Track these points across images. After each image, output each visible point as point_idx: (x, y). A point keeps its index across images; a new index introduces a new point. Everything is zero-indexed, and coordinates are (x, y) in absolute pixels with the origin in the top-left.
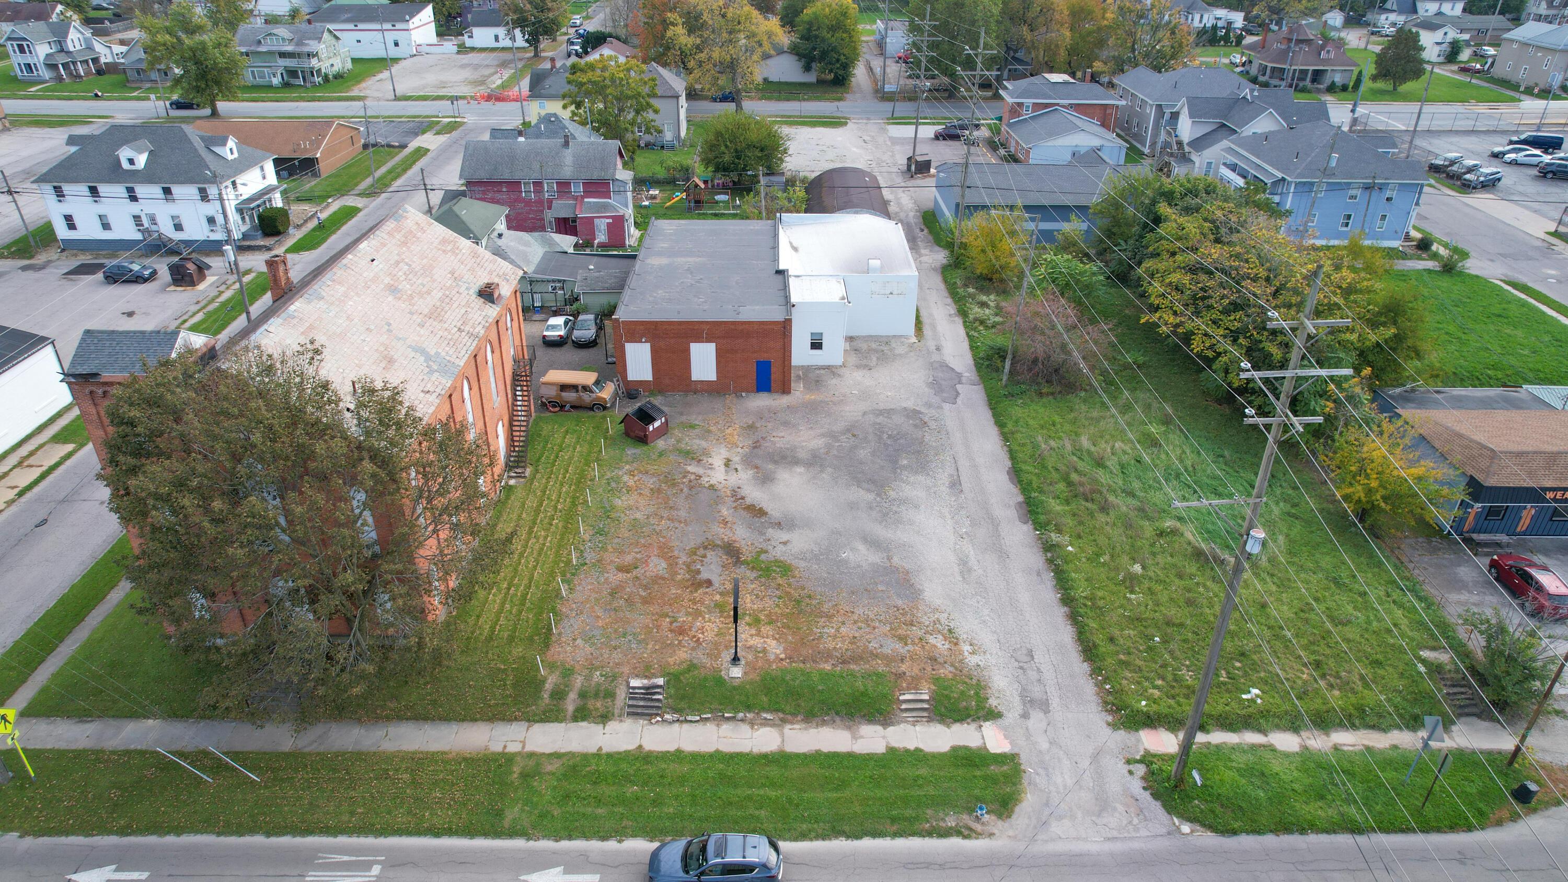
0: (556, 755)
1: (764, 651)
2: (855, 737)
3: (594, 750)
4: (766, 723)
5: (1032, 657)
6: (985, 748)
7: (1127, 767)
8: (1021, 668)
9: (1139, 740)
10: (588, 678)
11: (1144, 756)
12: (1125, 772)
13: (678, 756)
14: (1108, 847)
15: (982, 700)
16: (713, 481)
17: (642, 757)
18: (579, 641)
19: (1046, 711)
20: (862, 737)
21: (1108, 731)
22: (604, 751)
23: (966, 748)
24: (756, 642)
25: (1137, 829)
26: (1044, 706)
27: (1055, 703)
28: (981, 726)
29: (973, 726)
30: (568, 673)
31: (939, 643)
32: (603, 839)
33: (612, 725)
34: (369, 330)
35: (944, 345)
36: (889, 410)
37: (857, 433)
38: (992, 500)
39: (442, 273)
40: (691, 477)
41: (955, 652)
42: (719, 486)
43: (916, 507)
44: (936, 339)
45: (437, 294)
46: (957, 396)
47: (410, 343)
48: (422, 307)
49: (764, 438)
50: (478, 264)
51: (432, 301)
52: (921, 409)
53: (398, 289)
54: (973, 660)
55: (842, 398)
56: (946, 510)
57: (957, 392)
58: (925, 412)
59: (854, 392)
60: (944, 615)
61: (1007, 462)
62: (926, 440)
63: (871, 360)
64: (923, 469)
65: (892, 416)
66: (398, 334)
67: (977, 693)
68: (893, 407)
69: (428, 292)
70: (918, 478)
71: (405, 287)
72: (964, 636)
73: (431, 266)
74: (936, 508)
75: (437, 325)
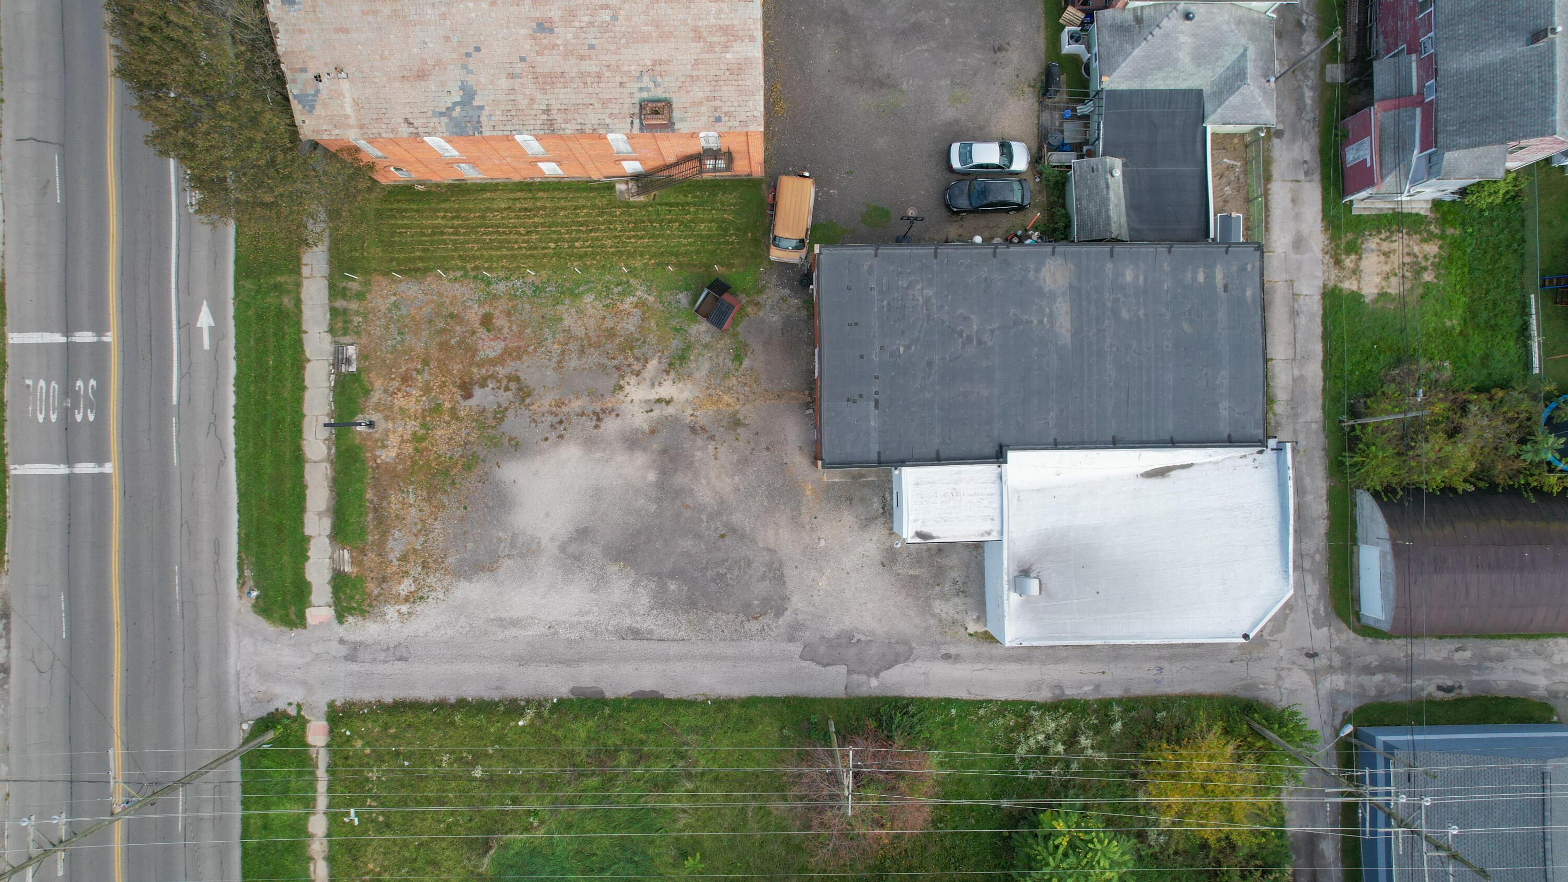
0: (298, 302)
1: (384, 447)
2: (320, 514)
3: (304, 328)
4: (329, 449)
5: (399, 660)
6: (310, 606)
7: (295, 703)
8: (388, 649)
9: (318, 719)
10: (357, 313)
11: (303, 717)
12: (291, 701)
13: (300, 387)
14: (232, 671)
15: (351, 611)
16: (627, 389)
17: (299, 363)
18: (394, 298)
19: (346, 658)
20: (320, 519)
21: (328, 698)
22: (304, 336)
23: (310, 593)
24: (394, 440)
25: (245, 694)
26: (351, 657)
27: (355, 667)
28: (330, 606)
29: (331, 601)
30: (360, 296)
31: (405, 587)
32: (236, 348)
33: (328, 338)
34: (447, 39)
35: (958, 666)
36: (780, 579)
37: (728, 541)
38: (606, 668)
39: (647, 54)
40: (637, 366)
41: (398, 599)
42: (621, 396)
43: (593, 590)
44: (977, 658)
45: (590, 66)
46: (818, 663)
47: (471, 80)
48: (547, 63)
49: (712, 438)
50: (716, 80)
51: (571, 66)
52: (788, 615)
53: (551, 31)
54: (391, 611)
55: (808, 527)
56: (592, 618)
57: (828, 665)
58: (781, 622)
59: (823, 543)
60: (441, 596)
61: (671, 695)
62: (719, 614)
63: (912, 567)
64: (661, 602)
65: (767, 583)
66: (472, 63)
67: (355, 609)
68: (791, 585)
69: (582, 58)
70: (643, 599)
71: (564, 34)
72: (418, 609)
73: (646, 39)
74: (595, 609)
75: (531, 89)
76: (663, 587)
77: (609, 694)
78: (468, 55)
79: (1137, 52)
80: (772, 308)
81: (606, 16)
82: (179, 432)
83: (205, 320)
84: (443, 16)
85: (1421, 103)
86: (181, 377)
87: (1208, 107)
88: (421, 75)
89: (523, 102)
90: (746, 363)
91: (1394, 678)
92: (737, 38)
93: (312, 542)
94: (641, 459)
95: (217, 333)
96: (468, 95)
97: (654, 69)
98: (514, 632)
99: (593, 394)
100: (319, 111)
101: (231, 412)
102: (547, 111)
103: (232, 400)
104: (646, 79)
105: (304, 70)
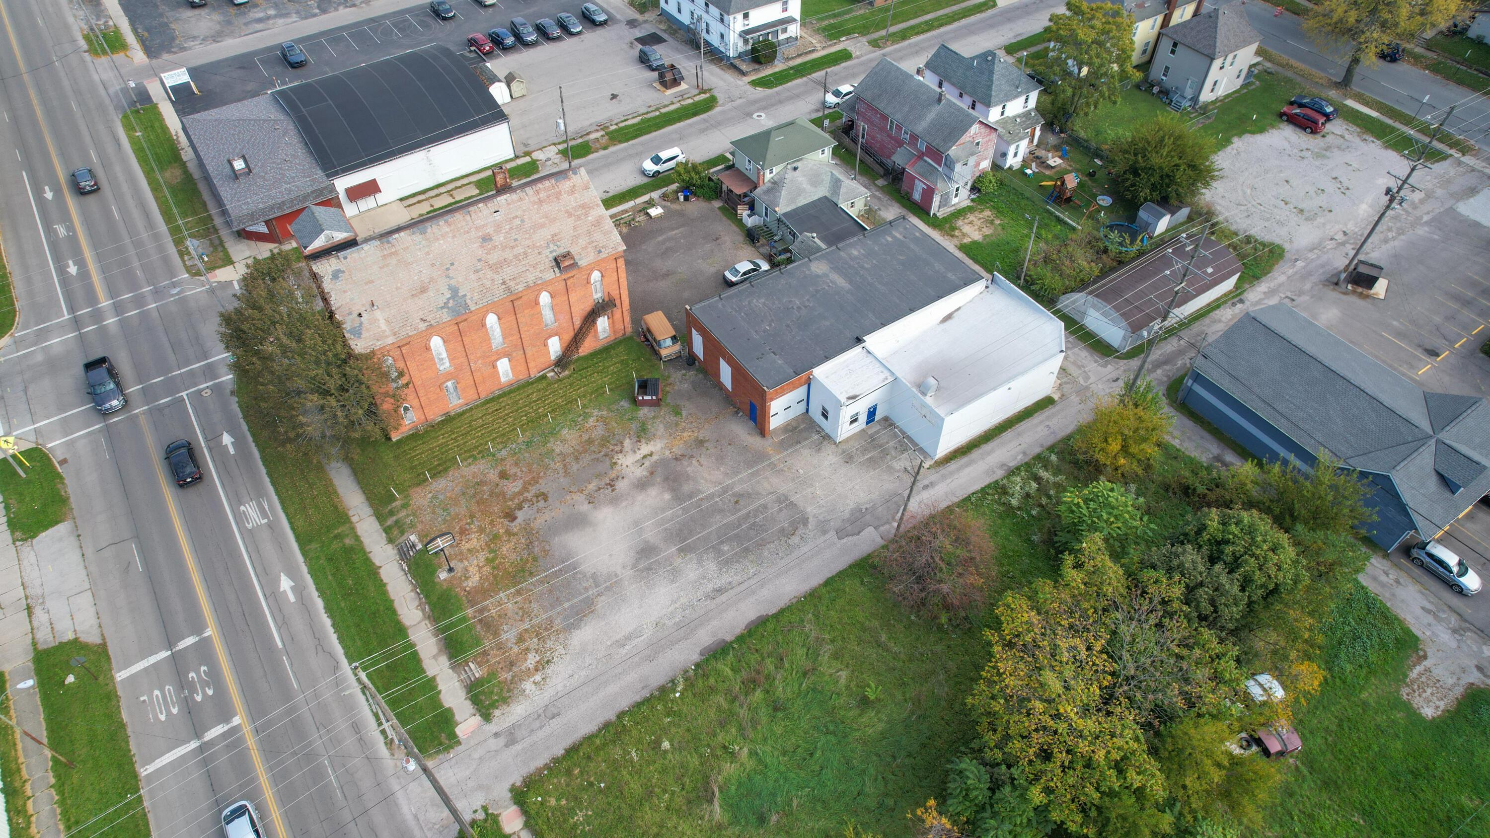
0: (357, 538)
1: (467, 578)
2: (435, 657)
3: (368, 550)
4: (423, 610)
5: (553, 717)
6: (457, 725)
7: (479, 807)
8: (539, 716)
9: (507, 807)
10: (408, 516)
11: (493, 814)
12: (474, 809)
13: (381, 586)
14: (409, 817)
15: (494, 705)
16: (620, 462)
17: (373, 572)
18: (430, 495)
19: (507, 746)
20: (436, 660)
21: (508, 786)
22: (370, 555)
23: (453, 715)
24: (473, 570)
25: (430, 829)
26: (512, 741)
27: (518, 747)
28: (475, 715)
29: (473, 711)
30: (405, 506)
31: (532, 660)
32: (317, 590)
33: (390, 546)
34: (433, 265)
35: (937, 487)
36: (792, 505)
37: (742, 502)
38: (715, 623)
39: (545, 234)
40: (618, 448)
41: (529, 673)
42: (618, 467)
43: (673, 582)
44: (944, 477)
45: (519, 250)
46: (852, 535)
47: (453, 282)
48: (494, 258)
49: (692, 456)
50: (589, 232)
51: (508, 254)
52: (812, 522)
53: (491, 239)
54: (528, 686)
55: (785, 469)
56: (684, 600)
57: (859, 532)
58: (810, 527)
59: (801, 471)
60: (563, 652)
61: (773, 611)
62: (768, 546)
63: (864, 455)
64: (726, 563)
65: (785, 511)
66: (451, 273)
67: (497, 701)
68: (800, 504)
69: (513, 247)
70: (711, 566)
71: (499, 239)
72: (549, 671)
73: (543, 226)
74: (682, 593)
75: (490, 274)
76: (720, 553)
77: (729, 638)
78: (448, 269)
79: (783, 193)
80: (680, 382)
81: (517, 222)
82: (292, 665)
83: (285, 584)
84: (428, 253)
85: (923, 154)
86: (279, 629)
87: (835, 200)
88: (424, 290)
89: (488, 283)
90: (684, 413)
91: (1167, 367)
92: (590, 208)
93: (438, 679)
94: (653, 492)
95: (299, 590)
96: (454, 291)
97: (554, 239)
98: (632, 643)
99: (599, 476)
100: (365, 334)
101: (331, 630)
102: (504, 283)
103: (328, 622)
104: (551, 246)
105: (350, 314)
